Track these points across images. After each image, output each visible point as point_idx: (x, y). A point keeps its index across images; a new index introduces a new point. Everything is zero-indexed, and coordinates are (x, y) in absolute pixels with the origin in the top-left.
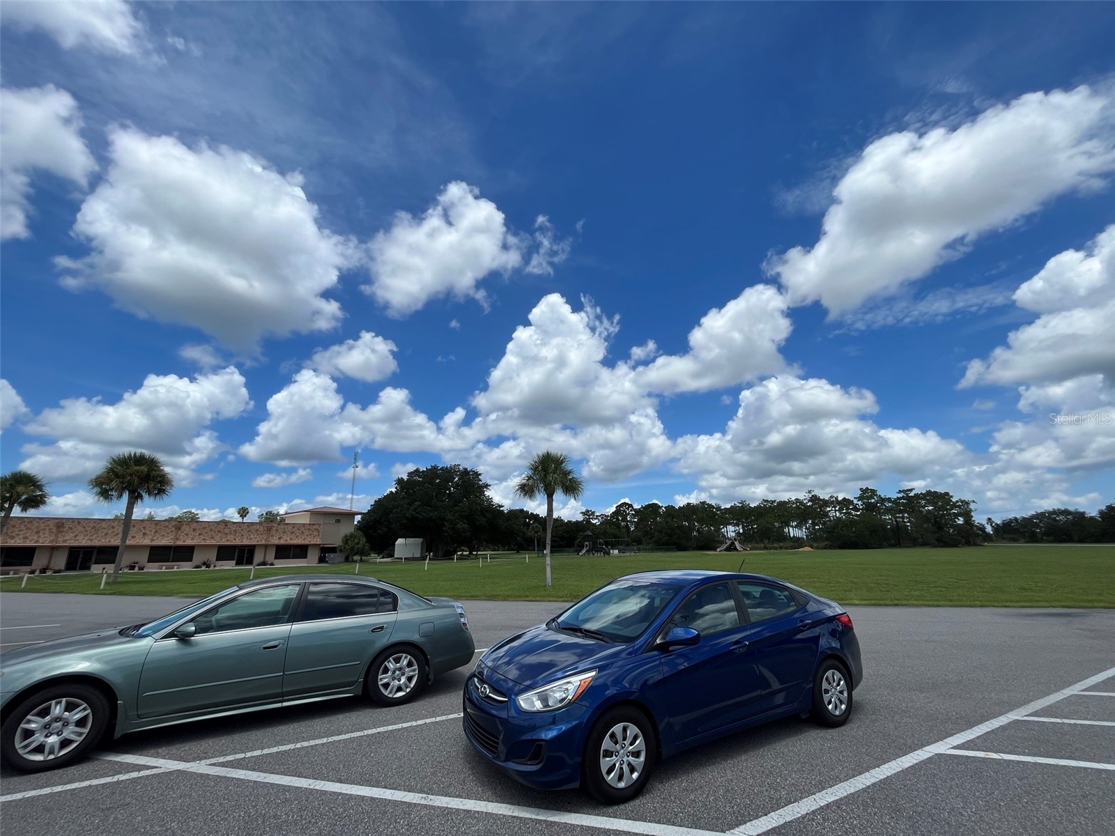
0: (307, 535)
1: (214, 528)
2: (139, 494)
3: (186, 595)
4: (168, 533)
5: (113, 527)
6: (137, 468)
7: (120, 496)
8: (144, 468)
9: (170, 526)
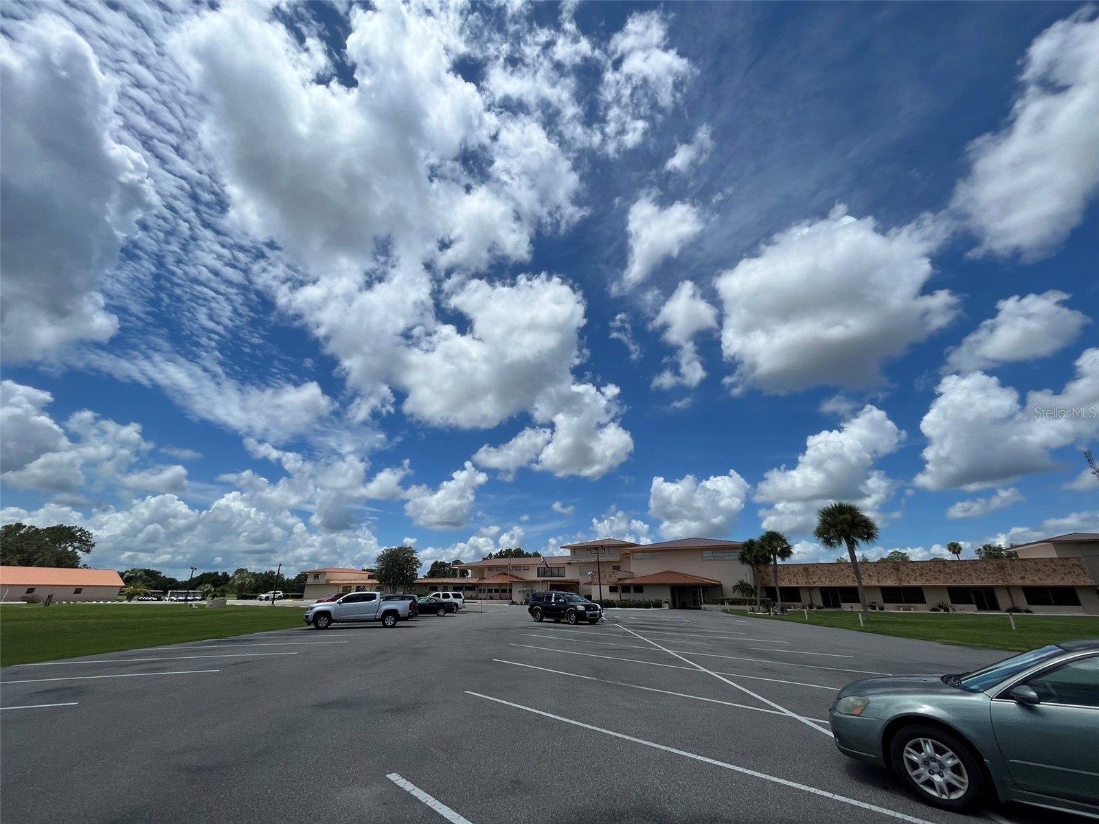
0: (1065, 574)
1: (932, 567)
2: (853, 539)
3: (945, 641)
4: (889, 574)
5: (842, 570)
6: (842, 517)
7: (840, 543)
8: (847, 516)
9: (889, 568)
